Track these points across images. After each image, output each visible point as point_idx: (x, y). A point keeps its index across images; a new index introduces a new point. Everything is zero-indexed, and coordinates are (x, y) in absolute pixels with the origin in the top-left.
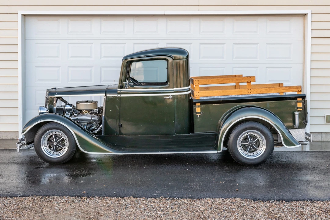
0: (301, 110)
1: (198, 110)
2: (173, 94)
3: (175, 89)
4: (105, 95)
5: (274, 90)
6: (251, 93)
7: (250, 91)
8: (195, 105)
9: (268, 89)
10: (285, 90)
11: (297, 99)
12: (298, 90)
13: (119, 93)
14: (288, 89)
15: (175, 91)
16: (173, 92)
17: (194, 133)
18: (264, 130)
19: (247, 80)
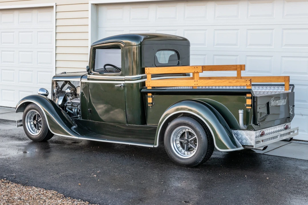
0: (250, 108)
1: (150, 100)
2: (123, 82)
3: (126, 77)
4: (80, 80)
5: (221, 82)
6: (197, 86)
7: (197, 83)
8: (147, 95)
9: (214, 81)
10: (232, 83)
11: (246, 95)
12: (246, 83)
13: (88, 79)
14: (235, 82)
15: (125, 79)
16: (124, 79)
17: (147, 125)
18: (196, 127)
19: (194, 71)
